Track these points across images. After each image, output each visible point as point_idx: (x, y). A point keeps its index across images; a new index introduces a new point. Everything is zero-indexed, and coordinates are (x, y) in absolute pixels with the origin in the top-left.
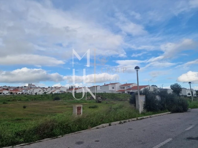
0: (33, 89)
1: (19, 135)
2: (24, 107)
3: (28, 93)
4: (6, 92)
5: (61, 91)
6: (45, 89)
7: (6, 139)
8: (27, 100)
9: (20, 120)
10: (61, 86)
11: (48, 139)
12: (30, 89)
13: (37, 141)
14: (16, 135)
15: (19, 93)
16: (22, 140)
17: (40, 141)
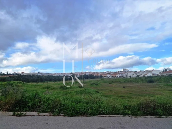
0: (127, 73)
1: (127, 108)
2: (124, 87)
3: (124, 76)
4: (109, 76)
5: (154, 74)
6: (137, 73)
7: (118, 109)
8: (125, 82)
9: (123, 97)
10: (153, 69)
11: (152, 116)
12: (125, 73)
13: (142, 116)
14: (124, 108)
15: (118, 77)
16: (129, 112)
17: (145, 116)
